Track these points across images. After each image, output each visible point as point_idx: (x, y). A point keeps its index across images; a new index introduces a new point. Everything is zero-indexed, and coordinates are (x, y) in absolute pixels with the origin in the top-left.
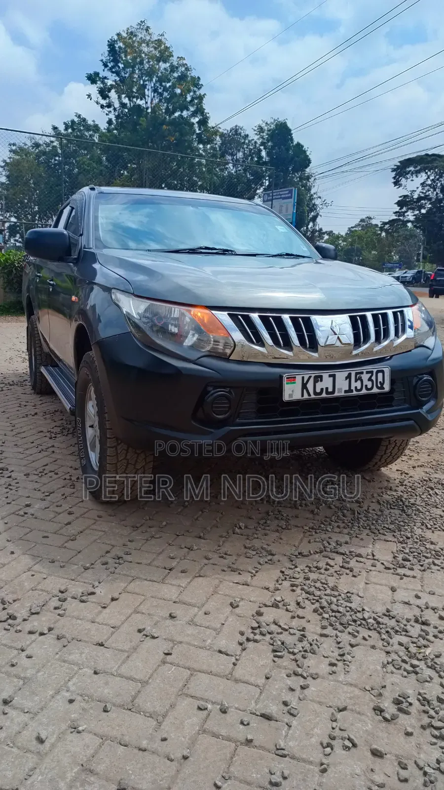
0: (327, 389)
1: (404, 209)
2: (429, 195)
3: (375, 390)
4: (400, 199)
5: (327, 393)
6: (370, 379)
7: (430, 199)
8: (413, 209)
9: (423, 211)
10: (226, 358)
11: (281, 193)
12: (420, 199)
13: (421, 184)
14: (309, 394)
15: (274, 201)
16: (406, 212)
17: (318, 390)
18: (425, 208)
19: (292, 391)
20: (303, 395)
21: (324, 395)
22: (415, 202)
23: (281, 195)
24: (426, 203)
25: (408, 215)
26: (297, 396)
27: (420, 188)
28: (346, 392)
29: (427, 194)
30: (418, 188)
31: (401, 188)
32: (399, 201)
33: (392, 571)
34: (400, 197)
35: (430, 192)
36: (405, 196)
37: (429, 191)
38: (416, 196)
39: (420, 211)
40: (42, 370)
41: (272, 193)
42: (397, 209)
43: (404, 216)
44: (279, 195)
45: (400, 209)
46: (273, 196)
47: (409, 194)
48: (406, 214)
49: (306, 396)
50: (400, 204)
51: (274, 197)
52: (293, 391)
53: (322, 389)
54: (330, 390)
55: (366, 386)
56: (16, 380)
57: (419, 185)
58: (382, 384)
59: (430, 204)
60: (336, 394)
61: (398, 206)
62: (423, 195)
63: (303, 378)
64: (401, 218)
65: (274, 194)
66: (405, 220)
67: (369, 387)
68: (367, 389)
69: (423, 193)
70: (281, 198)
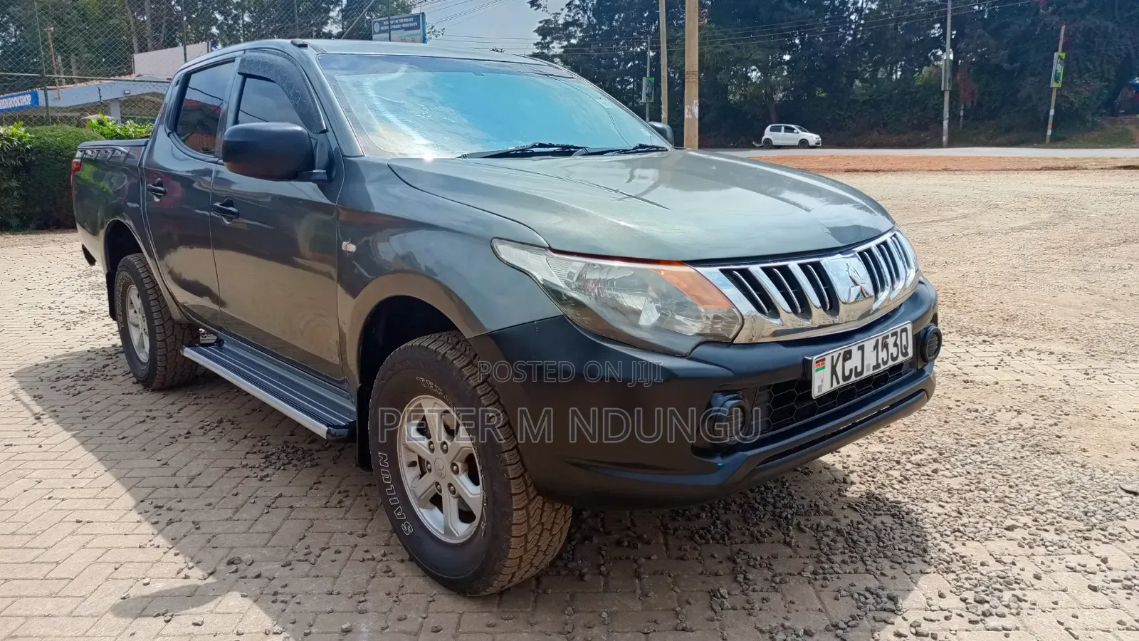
0: (856, 368)
1: (548, 39)
2: (578, 20)
3: (901, 359)
4: (541, 25)
5: (857, 374)
6: (896, 345)
7: (580, 25)
8: (559, 38)
9: (573, 41)
10: (730, 344)
11: (401, 21)
12: (567, 25)
13: (567, 5)
14: (838, 382)
15: (392, 32)
16: (552, 42)
17: (847, 373)
18: (575, 38)
19: (822, 383)
20: (832, 385)
21: (853, 379)
22: (560, 29)
23: (401, 24)
24: (575, 32)
25: (554, 47)
26: (827, 388)
27: (566, 10)
28: (875, 368)
29: (576, 18)
30: (562, 10)
31: (540, 10)
32: (539, 28)
33: (980, 625)
34: (540, 22)
35: (580, 15)
36: (547, 21)
37: (578, 14)
38: (561, 21)
39: (569, 41)
40: (186, 354)
41: (389, 20)
42: (539, 39)
43: (548, 47)
44: (399, 23)
45: (542, 39)
46: (389, 25)
47: (551, 18)
48: (551, 46)
49: (835, 385)
50: (543, 31)
51: (391, 27)
52: (822, 381)
53: (851, 370)
54: (859, 370)
55: (892, 354)
56: (87, 367)
57: (564, 7)
58: (906, 348)
59: (581, 32)
60: (866, 374)
61: (540, 35)
62: (570, 20)
63: (833, 357)
64: (546, 51)
65: (392, 22)
66: (551, 53)
67: (895, 355)
68: (894, 359)
69: (569, 16)
70: (401, 28)
